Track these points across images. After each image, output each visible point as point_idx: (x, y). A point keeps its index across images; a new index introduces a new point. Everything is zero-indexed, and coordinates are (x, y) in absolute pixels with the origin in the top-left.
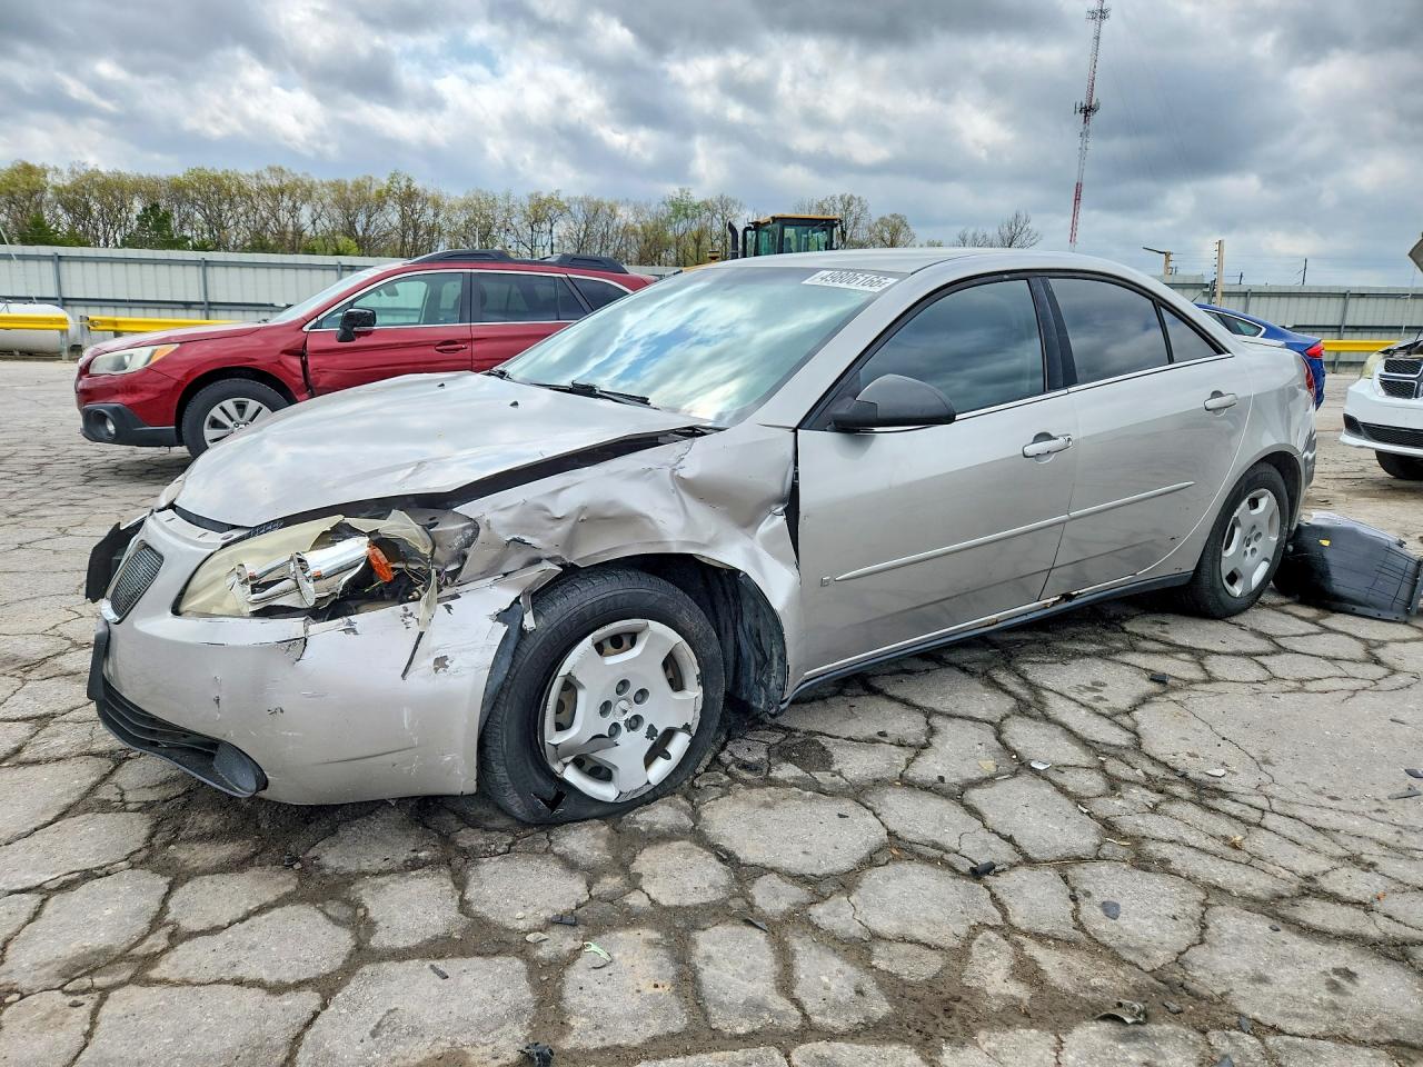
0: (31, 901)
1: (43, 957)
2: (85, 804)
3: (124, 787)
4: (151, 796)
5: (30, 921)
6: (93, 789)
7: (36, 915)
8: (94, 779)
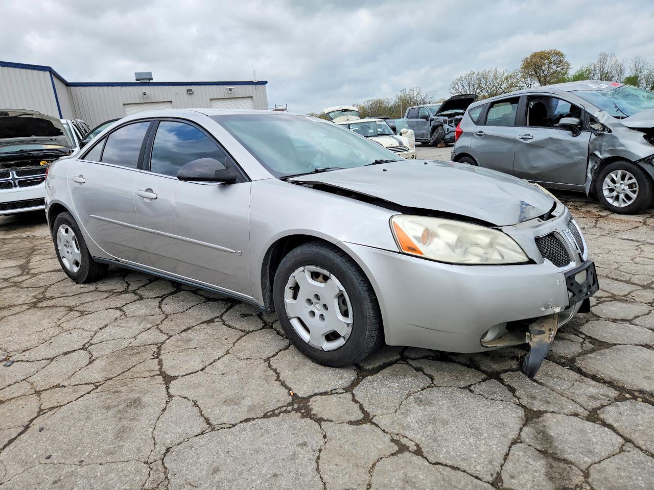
0: (636, 321)
1: (638, 307)
2: (600, 345)
3: (580, 345)
4: (572, 336)
5: (639, 316)
6: (593, 351)
7: (636, 317)
8: (589, 355)
